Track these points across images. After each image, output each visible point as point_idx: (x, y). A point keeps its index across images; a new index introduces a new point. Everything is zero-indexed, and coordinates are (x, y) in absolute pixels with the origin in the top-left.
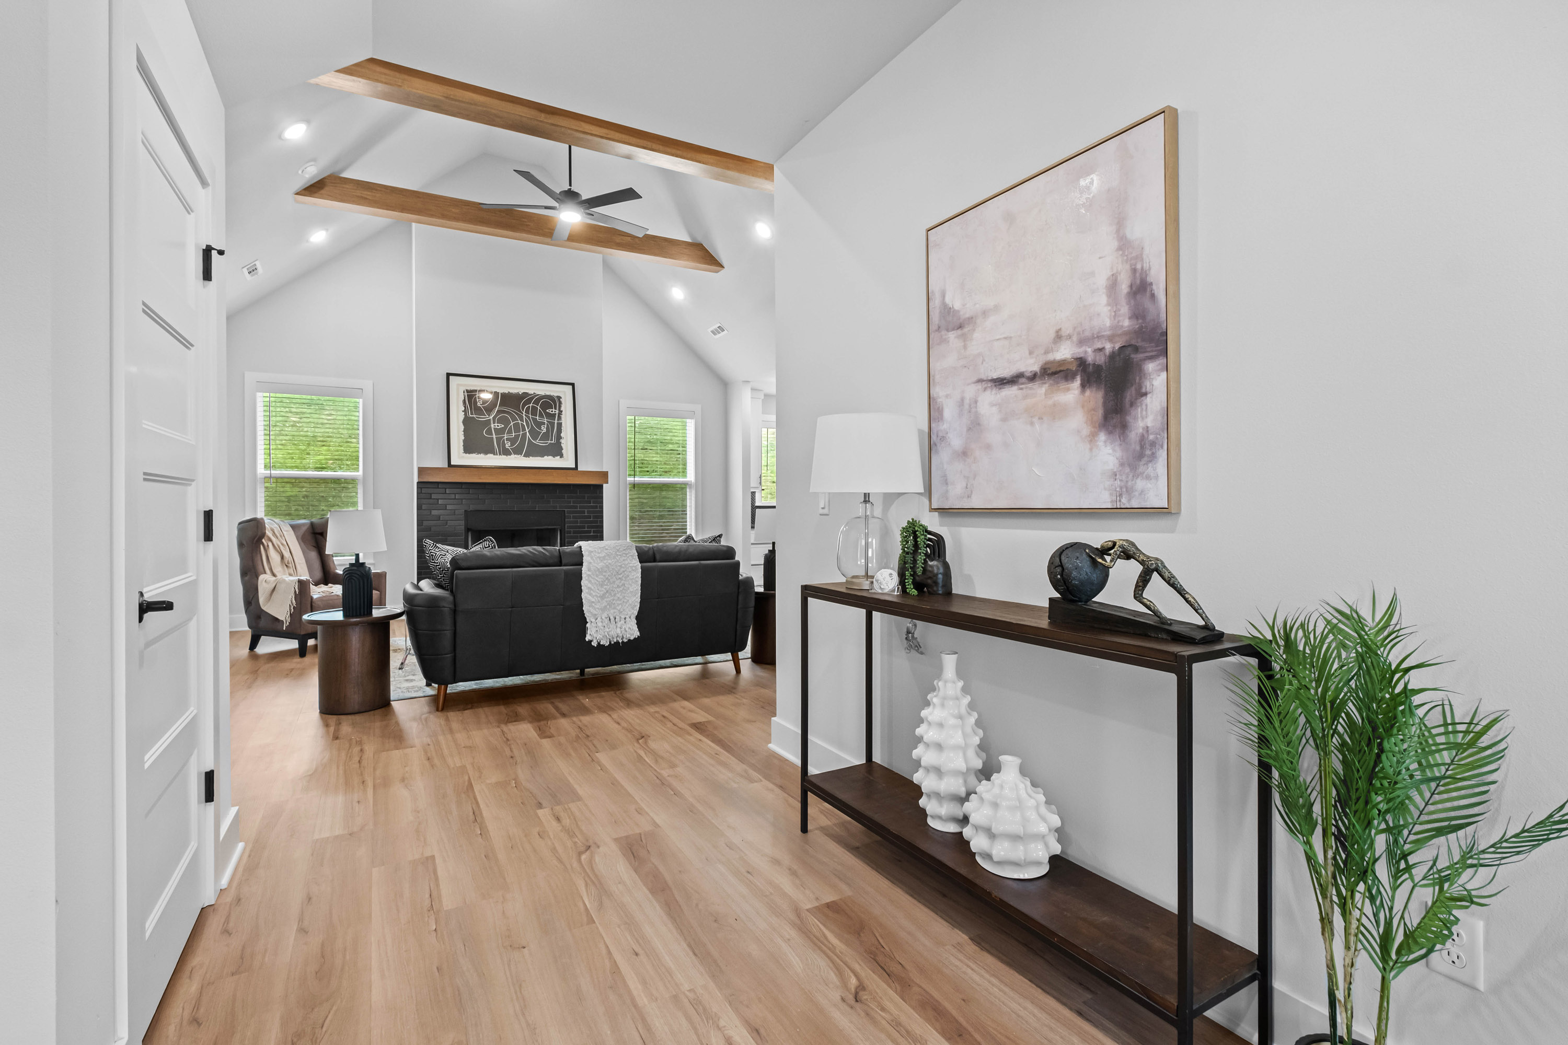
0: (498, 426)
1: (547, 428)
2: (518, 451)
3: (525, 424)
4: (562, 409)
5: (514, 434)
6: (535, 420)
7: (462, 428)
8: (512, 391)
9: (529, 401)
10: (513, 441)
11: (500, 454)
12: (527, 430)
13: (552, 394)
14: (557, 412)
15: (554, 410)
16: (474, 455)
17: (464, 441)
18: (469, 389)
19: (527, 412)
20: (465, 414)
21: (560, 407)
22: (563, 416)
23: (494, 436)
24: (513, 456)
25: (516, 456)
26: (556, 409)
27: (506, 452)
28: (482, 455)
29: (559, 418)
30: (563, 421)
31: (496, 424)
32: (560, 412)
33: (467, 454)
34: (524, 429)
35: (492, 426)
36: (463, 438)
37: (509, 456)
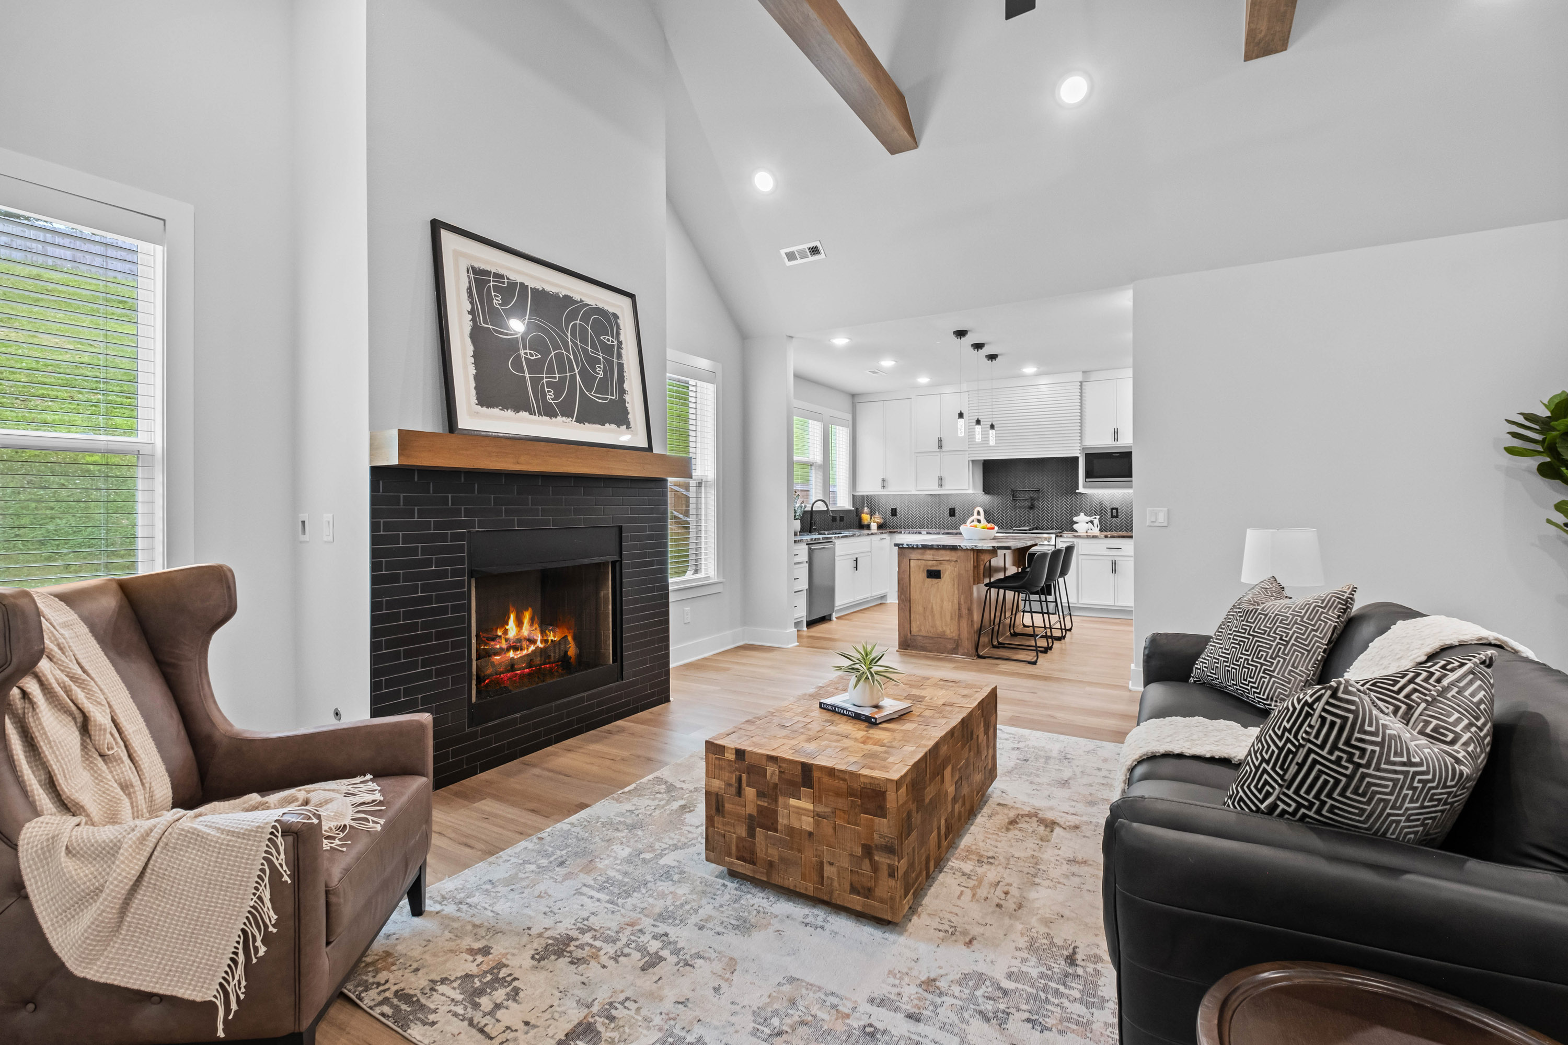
0: (531, 355)
1: (605, 371)
2: (567, 412)
3: (572, 357)
4: (622, 338)
5: (557, 375)
6: (585, 351)
7: (470, 349)
8: (548, 288)
9: (572, 316)
10: (557, 388)
11: (540, 414)
12: (577, 371)
13: (606, 308)
14: (615, 343)
15: (611, 338)
16: (496, 411)
17: (476, 378)
18: (476, 265)
19: (573, 334)
20: (474, 320)
21: (618, 334)
22: (623, 352)
23: (527, 375)
24: (560, 418)
25: (564, 419)
26: (613, 337)
27: (549, 412)
28: (509, 413)
29: (619, 356)
30: (625, 361)
31: (528, 351)
32: (620, 343)
33: (484, 408)
34: (572, 369)
35: (522, 352)
36: (474, 372)
37: (554, 419)
